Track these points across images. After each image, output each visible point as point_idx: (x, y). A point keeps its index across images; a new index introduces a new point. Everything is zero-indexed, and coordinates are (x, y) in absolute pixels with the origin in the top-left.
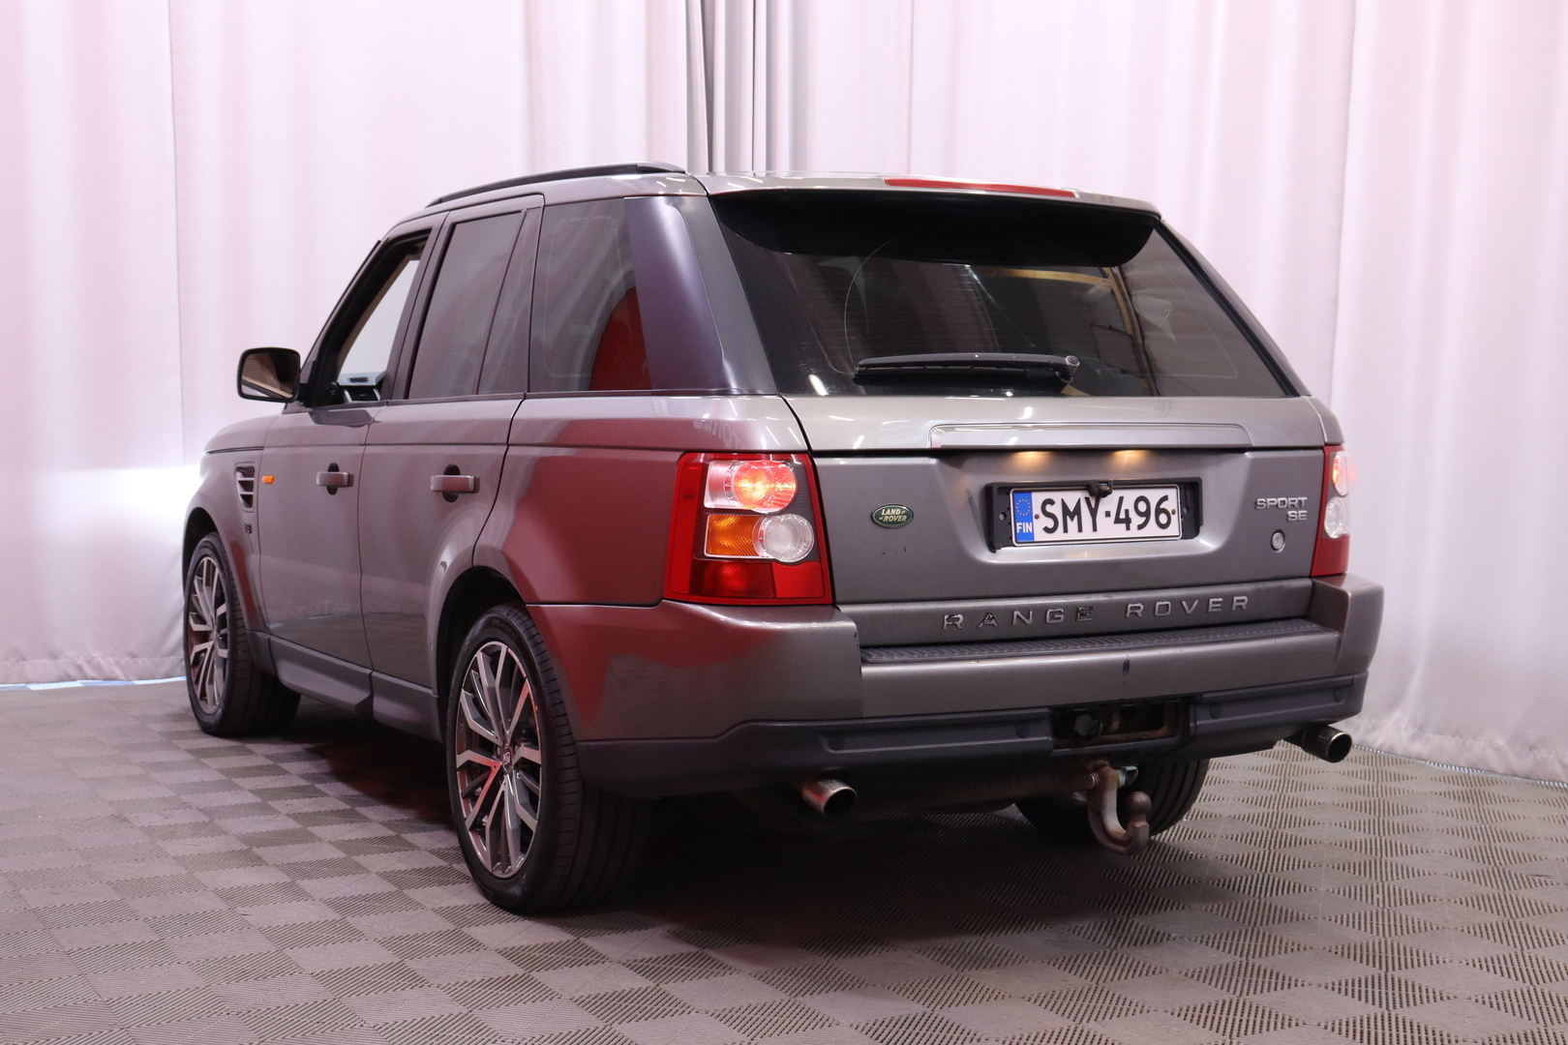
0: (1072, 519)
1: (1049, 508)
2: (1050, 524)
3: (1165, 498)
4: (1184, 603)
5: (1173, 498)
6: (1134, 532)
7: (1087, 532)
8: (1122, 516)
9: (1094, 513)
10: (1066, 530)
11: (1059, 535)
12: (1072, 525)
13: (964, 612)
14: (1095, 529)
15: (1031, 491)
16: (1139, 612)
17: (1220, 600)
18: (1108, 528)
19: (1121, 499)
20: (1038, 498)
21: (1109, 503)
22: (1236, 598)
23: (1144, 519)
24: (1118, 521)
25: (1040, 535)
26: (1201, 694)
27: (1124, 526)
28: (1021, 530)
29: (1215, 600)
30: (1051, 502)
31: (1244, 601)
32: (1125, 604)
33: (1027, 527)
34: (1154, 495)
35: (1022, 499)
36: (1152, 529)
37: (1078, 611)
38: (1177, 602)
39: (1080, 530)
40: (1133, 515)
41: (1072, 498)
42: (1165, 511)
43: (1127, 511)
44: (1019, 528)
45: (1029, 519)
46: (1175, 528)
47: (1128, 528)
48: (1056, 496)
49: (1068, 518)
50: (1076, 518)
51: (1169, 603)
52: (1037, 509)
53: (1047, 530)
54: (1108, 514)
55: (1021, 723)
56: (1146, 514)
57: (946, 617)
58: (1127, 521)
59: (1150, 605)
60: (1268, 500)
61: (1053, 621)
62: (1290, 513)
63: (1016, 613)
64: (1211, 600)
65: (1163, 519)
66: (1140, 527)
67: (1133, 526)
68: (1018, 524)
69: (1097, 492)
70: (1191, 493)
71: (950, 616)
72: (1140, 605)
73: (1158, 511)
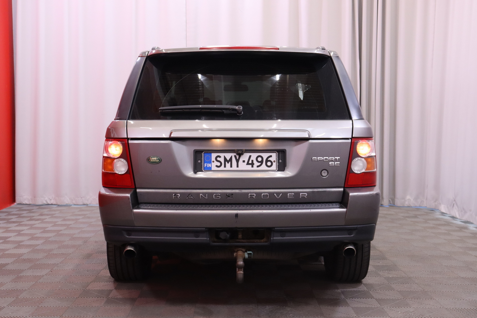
0: (228, 163)
1: (218, 159)
2: (219, 164)
3: (271, 156)
4: (275, 194)
5: (274, 157)
6: (255, 168)
7: (234, 167)
8: (250, 162)
9: (238, 161)
10: (225, 166)
11: (222, 168)
12: (228, 165)
13: (180, 193)
14: (238, 166)
15: (211, 153)
16: (254, 197)
17: (293, 194)
18: (243, 166)
19: (250, 156)
20: (214, 155)
21: (245, 157)
22: (301, 194)
24: (248, 164)
25: (214, 168)
26: (274, 228)
27: (251, 166)
28: (206, 166)
29: (291, 194)
30: (220, 157)
31: (305, 195)
32: (248, 193)
33: (209, 165)
34: (265, 156)
35: (207, 155)
36: (264, 167)
37: (227, 195)
38: (271, 194)
39: (231, 166)
40: (255, 162)
41: (228, 156)
42: (270, 161)
43: (252, 161)
44: (205, 165)
45: (210, 162)
46: (274, 167)
47: (252, 167)
48: (222, 155)
49: (226, 162)
50: (230, 162)
51: (268, 194)
52: (213, 159)
53: (217, 166)
54: (244, 161)
55: (196, 232)
56: (262, 162)
57: (174, 195)
58: (252, 164)
59: (259, 194)
60: (318, 158)
61: (216, 198)
62: (330, 163)
63: (201, 195)
64: (288, 194)
65: (269, 164)
66: (258, 166)
67: (255, 166)
68: (205, 164)
69: (240, 153)
70: (282, 155)
71: (175, 194)
72: (254, 194)
73: (267, 161)
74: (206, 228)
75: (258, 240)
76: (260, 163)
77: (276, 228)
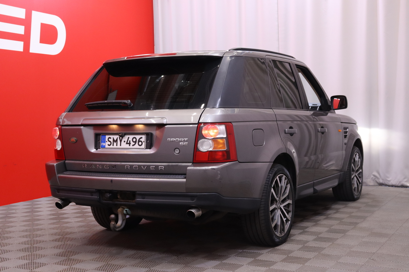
0: (115, 143)
1: (110, 140)
2: (109, 143)
3: (141, 138)
4: (142, 166)
5: (144, 138)
6: (131, 146)
7: (119, 146)
8: (128, 142)
9: (121, 141)
10: (113, 145)
11: (111, 146)
12: (115, 144)
13: (87, 164)
14: (121, 145)
15: (106, 135)
16: (129, 168)
17: (154, 167)
18: (124, 145)
19: (129, 138)
20: (107, 137)
21: (125, 138)
22: (160, 167)
23: (134, 143)
24: (127, 143)
25: (107, 146)
27: (129, 145)
29: (153, 167)
30: (110, 138)
31: (163, 168)
32: (125, 165)
33: (104, 144)
34: (138, 137)
35: (103, 137)
36: (137, 146)
37: (112, 166)
38: (140, 166)
39: (117, 145)
40: (131, 142)
41: (115, 137)
42: (141, 141)
43: (130, 141)
44: (102, 144)
45: (105, 142)
46: (143, 146)
47: (130, 145)
48: (112, 136)
49: (114, 142)
51: (137, 166)
52: (107, 140)
53: (109, 145)
54: (124, 142)
55: (91, 193)
56: (135, 142)
57: (83, 165)
58: (130, 144)
59: (131, 166)
60: (172, 139)
61: (106, 168)
62: (180, 143)
63: (98, 165)
64: (151, 167)
65: (140, 143)
66: (133, 145)
67: (131, 145)
68: (102, 143)
69: (122, 136)
70: (149, 136)
71: (84, 165)
72: (129, 166)
73: (139, 141)
74: (96, 189)
75: (131, 201)
76: (135, 143)
77: (137, 192)
